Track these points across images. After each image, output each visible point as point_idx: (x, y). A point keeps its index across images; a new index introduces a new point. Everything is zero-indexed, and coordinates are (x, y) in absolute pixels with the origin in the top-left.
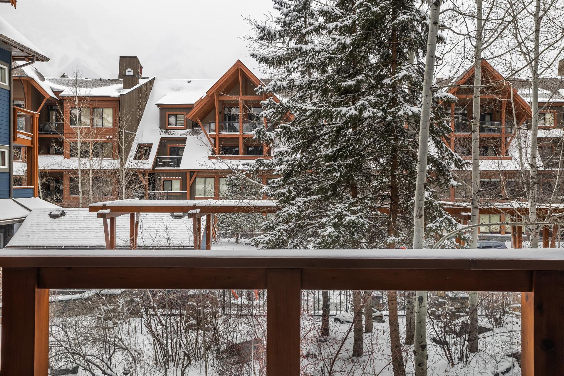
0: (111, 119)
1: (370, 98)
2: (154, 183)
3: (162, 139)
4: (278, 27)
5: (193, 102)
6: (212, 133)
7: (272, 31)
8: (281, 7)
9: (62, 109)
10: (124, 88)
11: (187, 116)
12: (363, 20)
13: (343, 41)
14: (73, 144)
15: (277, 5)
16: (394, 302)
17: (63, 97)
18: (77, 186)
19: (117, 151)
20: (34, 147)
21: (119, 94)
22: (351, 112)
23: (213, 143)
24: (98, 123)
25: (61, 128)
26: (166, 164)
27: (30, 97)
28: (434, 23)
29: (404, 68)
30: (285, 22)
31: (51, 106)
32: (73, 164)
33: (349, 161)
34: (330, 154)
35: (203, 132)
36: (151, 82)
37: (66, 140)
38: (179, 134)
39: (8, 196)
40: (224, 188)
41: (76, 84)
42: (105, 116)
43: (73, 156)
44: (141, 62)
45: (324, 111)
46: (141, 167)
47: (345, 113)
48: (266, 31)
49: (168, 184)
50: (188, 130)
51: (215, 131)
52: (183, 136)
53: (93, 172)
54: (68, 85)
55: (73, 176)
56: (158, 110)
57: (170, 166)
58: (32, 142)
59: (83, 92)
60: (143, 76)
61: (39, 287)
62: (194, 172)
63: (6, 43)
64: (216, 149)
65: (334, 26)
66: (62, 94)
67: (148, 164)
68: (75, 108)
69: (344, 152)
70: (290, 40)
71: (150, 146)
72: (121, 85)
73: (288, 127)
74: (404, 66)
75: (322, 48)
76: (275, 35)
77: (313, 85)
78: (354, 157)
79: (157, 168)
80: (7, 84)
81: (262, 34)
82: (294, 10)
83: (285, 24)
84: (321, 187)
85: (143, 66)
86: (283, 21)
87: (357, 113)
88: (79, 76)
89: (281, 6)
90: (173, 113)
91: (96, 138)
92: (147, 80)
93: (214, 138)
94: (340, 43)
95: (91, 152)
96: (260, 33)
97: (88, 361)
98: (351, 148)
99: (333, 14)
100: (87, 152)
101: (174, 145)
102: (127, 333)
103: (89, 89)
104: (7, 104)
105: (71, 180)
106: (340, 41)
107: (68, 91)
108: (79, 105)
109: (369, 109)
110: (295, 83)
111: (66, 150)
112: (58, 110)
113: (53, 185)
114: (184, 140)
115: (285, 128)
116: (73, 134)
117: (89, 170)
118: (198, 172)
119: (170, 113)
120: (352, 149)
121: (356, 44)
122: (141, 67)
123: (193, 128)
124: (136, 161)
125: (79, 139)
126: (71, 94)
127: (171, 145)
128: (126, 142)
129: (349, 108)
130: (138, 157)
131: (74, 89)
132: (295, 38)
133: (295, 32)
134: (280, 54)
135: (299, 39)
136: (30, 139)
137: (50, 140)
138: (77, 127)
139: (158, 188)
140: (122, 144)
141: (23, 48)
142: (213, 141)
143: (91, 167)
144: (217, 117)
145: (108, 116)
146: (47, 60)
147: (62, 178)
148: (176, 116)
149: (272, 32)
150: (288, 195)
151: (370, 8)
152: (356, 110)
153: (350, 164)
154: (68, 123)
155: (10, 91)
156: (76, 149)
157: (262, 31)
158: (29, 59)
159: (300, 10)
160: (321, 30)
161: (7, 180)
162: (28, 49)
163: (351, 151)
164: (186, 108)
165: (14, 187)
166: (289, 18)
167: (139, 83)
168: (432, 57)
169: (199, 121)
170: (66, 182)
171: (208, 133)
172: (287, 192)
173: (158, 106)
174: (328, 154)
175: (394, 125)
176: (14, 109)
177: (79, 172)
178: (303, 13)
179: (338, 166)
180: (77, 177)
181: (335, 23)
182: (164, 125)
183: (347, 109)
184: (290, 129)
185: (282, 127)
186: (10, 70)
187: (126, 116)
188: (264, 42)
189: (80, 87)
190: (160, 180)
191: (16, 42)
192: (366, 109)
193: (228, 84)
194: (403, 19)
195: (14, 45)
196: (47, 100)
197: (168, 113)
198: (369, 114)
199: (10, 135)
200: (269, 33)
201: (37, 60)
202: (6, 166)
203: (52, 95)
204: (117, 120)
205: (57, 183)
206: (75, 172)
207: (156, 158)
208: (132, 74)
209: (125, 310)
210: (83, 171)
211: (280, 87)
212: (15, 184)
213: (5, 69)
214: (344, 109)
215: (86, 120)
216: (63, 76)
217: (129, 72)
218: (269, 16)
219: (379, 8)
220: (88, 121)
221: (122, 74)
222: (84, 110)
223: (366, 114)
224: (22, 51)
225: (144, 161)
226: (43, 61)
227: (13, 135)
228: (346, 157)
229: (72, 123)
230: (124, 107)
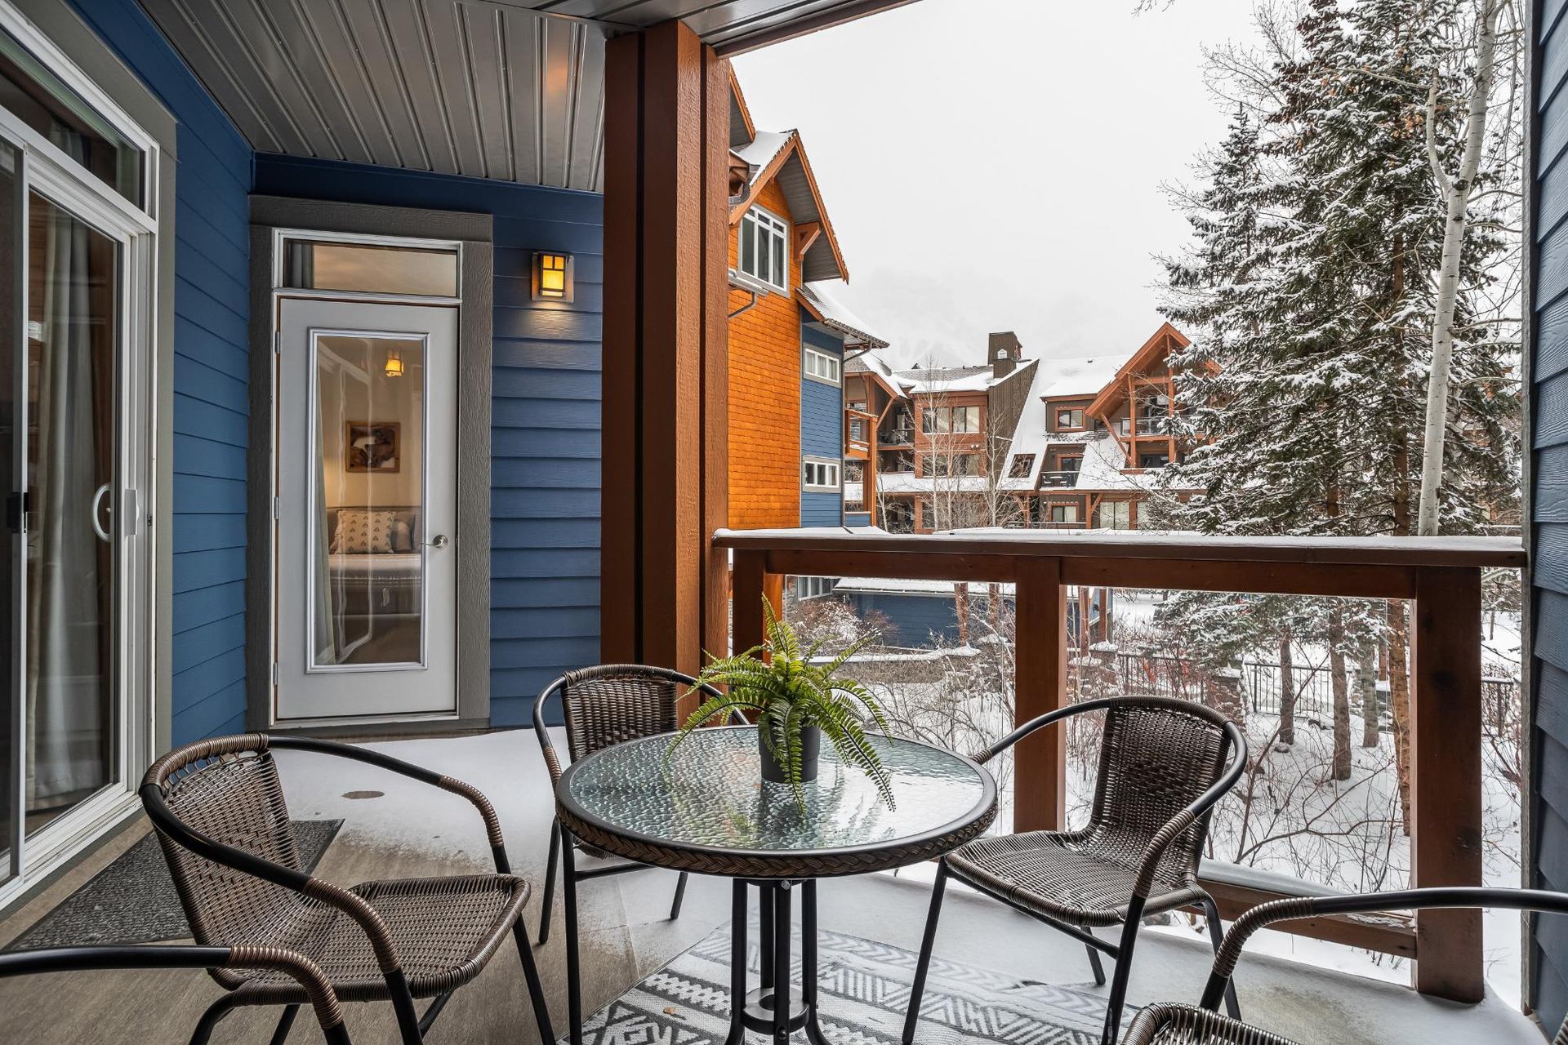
0: (976, 421)
1: (1346, 357)
2: (1037, 510)
3: (1049, 447)
4: (1203, 263)
5: (1096, 391)
6: (1125, 435)
7: (1190, 270)
8: (1205, 233)
9: (912, 410)
10: (995, 377)
11: (1086, 412)
12: (1335, 232)
13: (1297, 271)
14: (926, 458)
15: (1200, 230)
16: (1401, 693)
17: (913, 394)
18: (931, 515)
19: (985, 466)
20: (870, 461)
21: (987, 386)
22: (1310, 381)
23: (1127, 450)
24: (959, 428)
25: (910, 437)
26: (1055, 483)
27: (872, 398)
28: (1454, 219)
29: (1411, 301)
30: (1212, 254)
31: (900, 409)
32: (927, 485)
33: (1311, 460)
34: (1278, 449)
35: (1111, 436)
36: (1035, 366)
37: (918, 452)
38: (1073, 438)
39: (838, 523)
40: (1143, 517)
41: (930, 376)
42: (969, 417)
43: (927, 474)
44: (1018, 340)
45: (1267, 382)
46: (1019, 488)
47: (1300, 383)
48: (1181, 271)
49: (1058, 512)
50: (1088, 432)
51: (1129, 432)
52: (1080, 442)
53: (952, 495)
54: (920, 379)
55: (927, 502)
56: (1043, 405)
57: (1062, 485)
58: (869, 454)
59: (940, 386)
60: (1023, 359)
61: (768, 572)
62: (1097, 494)
63: (837, 329)
64: (1133, 458)
65: (1284, 250)
66: (912, 391)
67: (1028, 484)
68: (929, 409)
69: (1304, 446)
70: (1222, 280)
71: (1032, 457)
72: (991, 374)
73: (1211, 413)
74: (1412, 298)
75: (1268, 286)
76: (1196, 275)
77: (1254, 346)
78: (1321, 453)
79: (1042, 489)
80: (838, 381)
81: (1175, 277)
82: (1228, 234)
83: (1214, 257)
84: (1265, 502)
85: (1022, 344)
86: (1209, 252)
87: (1322, 382)
88: (933, 366)
89: (1207, 229)
90: (1066, 408)
91: (955, 448)
92: (1028, 363)
93: (1129, 443)
94: (1291, 275)
95: (950, 467)
96: (1171, 275)
97: (916, 732)
98: (1317, 439)
99: (1287, 230)
100: (944, 468)
101: (1068, 455)
102: (979, 709)
103: (946, 382)
104: (838, 406)
105: (924, 506)
106: (1292, 271)
107: (920, 387)
108: (934, 404)
109: (1342, 374)
110: (1224, 345)
111: (918, 466)
112: (906, 413)
113: (901, 512)
114: (1080, 448)
115: (1207, 414)
116: (927, 443)
117: (947, 492)
118: (1104, 494)
119: (1061, 408)
120: (1318, 442)
121: (1324, 272)
122: (1020, 346)
123: (1095, 429)
124: (1012, 479)
125: (934, 450)
126: (923, 390)
127: (1063, 455)
128: (996, 452)
129: (1308, 375)
130: (1014, 474)
131: (927, 383)
132: (1230, 275)
133: (1232, 267)
134: (1206, 304)
135: (1238, 277)
136: (866, 450)
137: (896, 452)
138: (931, 435)
139: (1041, 516)
140: (991, 455)
141: (857, 334)
142: (1126, 447)
143: (950, 488)
144: (1133, 411)
145: (973, 415)
146: (886, 345)
147: (913, 503)
148: (1069, 412)
149: (1192, 271)
150: (1213, 516)
151: (1347, 212)
152: (1321, 378)
153: (1312, 464)
154: (921, 430)
155: (841, 389)
156: (930, 464)
157: (1175, 272)
158: (865, 347)
159: (1240, 232)
160: (1270, 258)
161: (839, 503)
162: (862, 333)
163: (1317, 444)
164: (1085, 400)
165: (847, 513)
166: (1220, 247)
167: (1015, 368)
168: (1452, 276)
169: (1105, 419)
170: (918, 509)
171: (1119, 435)
172: (1212, 511)
173: (1044, 399)
174: (1275, 450)
175: (1395, 397)
176: (847, 412)
177: (935, 496)
178: (1244, 237)
179: (1292, 468)
180: (932, 503)
181: (1287, 245)
182: (1053, 427)
183: (1304, 377)
184: (1215, 415)
185: (1200, 412)
186: (842, 362)
187: (997, 416)
188: (1181, 288)
189: (937, 379)
190: (1045, 506)
191: (847, 327)
192: (1338, 374)
193: (1150, 359)
194: (1411, 221)
195: (845, 330)
196: (894, 400)
197: (1057, 408)
198: (1344, 381)
199: (841, 445)
200: (1187, 273)
201: (874, 347)
202: (837, 486)
203: (900, 393)
204: (985, 423)
205: (906, 510)
206: (928, 495)
207: (1041, 475)
208: (1005, 356)
209: (981, 680)
210: (938, 494)
211: (1202, 353)
212: (847, 510)
213: (835, 362)
214: (1298, 378)
215: (943, 423)
216: (915, 367)
217: (1002, 354)
218: (1189, 249)
219: (1366, 210)
220: (946, 426)
221: (992, 358)
222: (941, 410)
223: (1337, 383)
224: (856, 337)
225: (1023, 479)
226: (881, 347)
227: (845, 446)
228: (1309, 454)
229: (925, 429)
230: (994, 403)
